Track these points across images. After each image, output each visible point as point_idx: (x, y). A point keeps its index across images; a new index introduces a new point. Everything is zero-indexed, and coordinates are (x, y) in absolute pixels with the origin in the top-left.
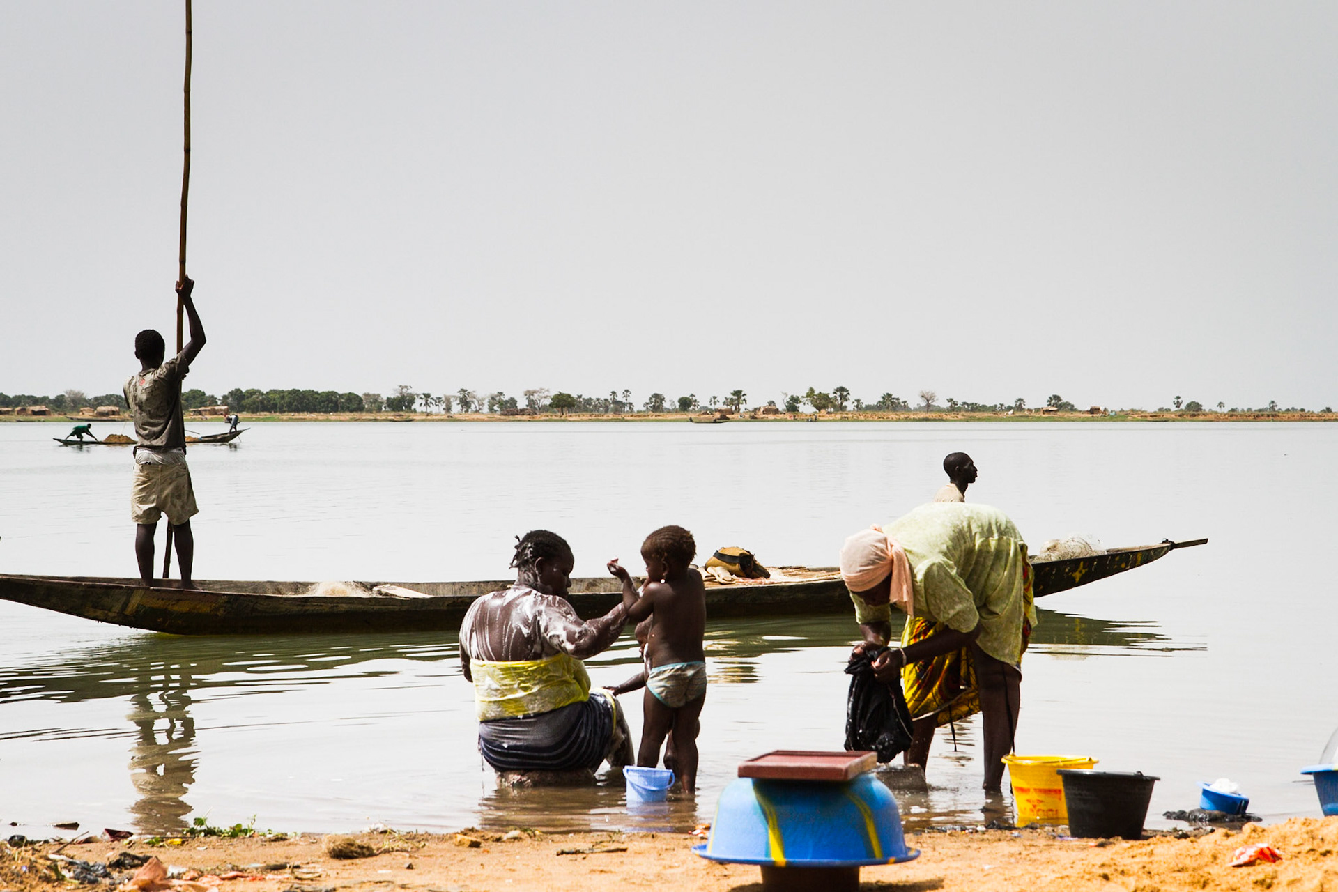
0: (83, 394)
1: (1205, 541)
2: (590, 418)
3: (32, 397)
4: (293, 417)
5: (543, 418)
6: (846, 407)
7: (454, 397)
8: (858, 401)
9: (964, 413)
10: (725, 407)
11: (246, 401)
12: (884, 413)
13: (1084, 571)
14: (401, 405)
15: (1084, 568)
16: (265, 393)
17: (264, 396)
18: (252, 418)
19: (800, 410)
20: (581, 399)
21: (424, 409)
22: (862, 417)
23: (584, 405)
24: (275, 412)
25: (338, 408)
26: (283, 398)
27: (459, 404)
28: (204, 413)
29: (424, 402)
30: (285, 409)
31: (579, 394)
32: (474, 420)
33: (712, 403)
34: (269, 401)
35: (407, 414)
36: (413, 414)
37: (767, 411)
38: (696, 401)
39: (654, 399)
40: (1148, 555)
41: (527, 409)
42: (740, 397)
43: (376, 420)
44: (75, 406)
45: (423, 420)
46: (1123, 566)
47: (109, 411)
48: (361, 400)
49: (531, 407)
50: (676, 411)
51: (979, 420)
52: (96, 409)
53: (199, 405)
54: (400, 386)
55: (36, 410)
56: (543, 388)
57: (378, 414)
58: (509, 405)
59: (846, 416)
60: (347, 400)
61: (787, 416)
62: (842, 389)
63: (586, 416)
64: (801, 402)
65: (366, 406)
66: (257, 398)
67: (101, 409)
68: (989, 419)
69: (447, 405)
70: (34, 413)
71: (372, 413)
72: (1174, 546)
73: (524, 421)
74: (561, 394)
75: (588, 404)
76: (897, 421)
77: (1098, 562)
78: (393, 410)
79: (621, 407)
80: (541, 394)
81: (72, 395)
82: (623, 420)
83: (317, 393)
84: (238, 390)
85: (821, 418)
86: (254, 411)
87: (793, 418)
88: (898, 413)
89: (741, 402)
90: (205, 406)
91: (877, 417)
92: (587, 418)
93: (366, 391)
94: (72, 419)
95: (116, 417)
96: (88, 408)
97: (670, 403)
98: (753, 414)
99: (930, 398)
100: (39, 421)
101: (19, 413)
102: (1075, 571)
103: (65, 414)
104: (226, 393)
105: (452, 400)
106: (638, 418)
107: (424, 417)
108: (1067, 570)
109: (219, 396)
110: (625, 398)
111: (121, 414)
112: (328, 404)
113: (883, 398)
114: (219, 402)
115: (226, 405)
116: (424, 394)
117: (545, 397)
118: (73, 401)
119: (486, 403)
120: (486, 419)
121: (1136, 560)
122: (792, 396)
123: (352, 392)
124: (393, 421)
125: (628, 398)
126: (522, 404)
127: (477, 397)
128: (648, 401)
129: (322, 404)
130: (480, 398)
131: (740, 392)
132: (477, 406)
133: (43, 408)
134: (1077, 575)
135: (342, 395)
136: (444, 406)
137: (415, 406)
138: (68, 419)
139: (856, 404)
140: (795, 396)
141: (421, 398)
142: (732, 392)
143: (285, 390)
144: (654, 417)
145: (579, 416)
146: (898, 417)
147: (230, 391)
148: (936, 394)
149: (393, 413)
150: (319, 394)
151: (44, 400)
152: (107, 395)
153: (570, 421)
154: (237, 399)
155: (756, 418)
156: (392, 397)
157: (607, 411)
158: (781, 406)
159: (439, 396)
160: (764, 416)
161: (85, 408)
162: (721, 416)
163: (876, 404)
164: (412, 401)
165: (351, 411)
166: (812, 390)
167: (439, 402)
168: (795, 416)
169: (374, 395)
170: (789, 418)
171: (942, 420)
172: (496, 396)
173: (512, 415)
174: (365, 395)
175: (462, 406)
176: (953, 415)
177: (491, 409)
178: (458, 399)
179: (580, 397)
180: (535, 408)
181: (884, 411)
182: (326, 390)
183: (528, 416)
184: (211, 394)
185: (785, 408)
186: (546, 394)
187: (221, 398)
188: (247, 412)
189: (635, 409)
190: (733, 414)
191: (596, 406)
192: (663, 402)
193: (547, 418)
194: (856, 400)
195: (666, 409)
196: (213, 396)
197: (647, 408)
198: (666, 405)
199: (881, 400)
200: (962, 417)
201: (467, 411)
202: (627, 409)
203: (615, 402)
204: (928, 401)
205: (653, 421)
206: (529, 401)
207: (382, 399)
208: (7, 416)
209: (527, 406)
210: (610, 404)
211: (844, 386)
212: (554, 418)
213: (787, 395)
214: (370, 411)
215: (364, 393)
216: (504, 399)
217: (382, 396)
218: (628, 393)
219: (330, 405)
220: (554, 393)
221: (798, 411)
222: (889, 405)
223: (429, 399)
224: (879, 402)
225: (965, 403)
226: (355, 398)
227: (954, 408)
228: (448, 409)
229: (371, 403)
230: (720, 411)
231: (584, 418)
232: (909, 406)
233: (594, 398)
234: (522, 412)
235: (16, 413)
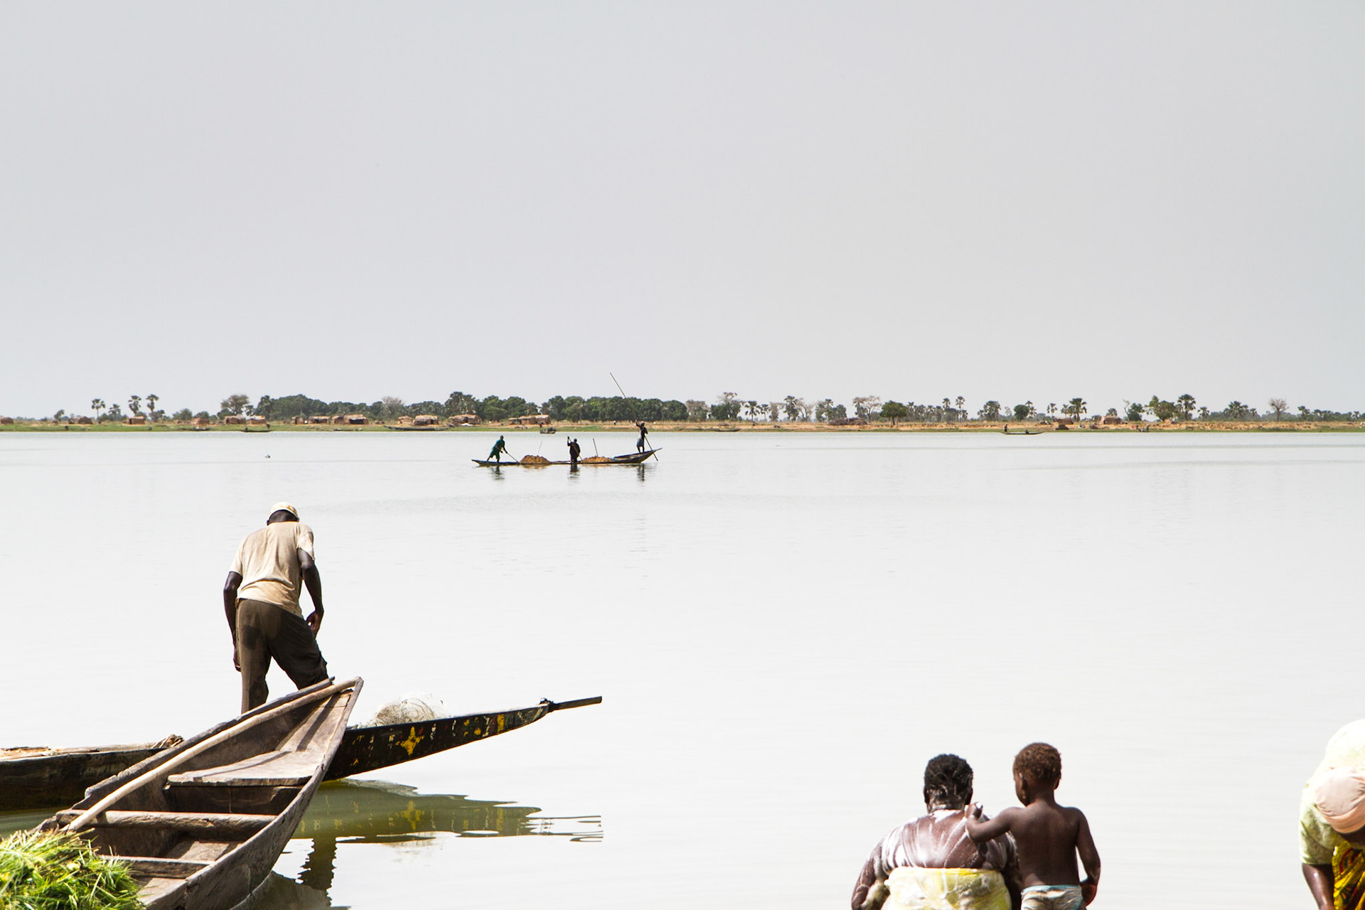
0: (400, 401)
1: (598, 700)
2: (923, 428)
3: (350, 404)
4: (616, 426)
5: (873, 428)
6: (1191, 415)
7: (780, 404)
8: (1204, 409)
9: (1317, 423)
10: (1063, 416)
11: (568, 409)
12: (1232, 423)
13: (418, 740)
14: (726, 414)
15: (417, 735)
16: (586, 400)
17: (585, 404)
18: (573, 427)
19: (1143, 419)
20: (913, 407)
21: (750, 417)
22: (1208, 428)
23: (915, 413)
24: (596, 421)
25: (661, 416)
26: (605, 405)
27: (785, 412)
28: (523, 422)
29: (749, 410)
30: (606, 417)
31: (911, 402)
32: (801, 430)
33: (1050, 410)
34: (590, 409)
35: (733, 423)
36: (738, 423)
37: (1108, 421)
38: (1032, 409)
39: (988, 407)
40: (515, 720)
41: (856, 419)
42: (1080, 406)
43: (700, 430)
44: (393, 413)
45: (749, 430)
46: (478, 732)
47: (427, 420)
48: (685, 408)
49: (860, 416)
50: (1012, 420)
51: (1333, 430)
52: (414, 418)
53: (519, 413)
54: (725, 393)
55: (354, 419)
56: (873, 395)
57: (703, 423)
58: (837, 412)
59: (1191, 426)
60: (670, 408)
61: (1129, 426)
62: (1187, 397)
63: (918, 426)
64: (1143, 411)
65: (690, 414)
66: (578, 405)
67: (420, 418)
68: (1343, 430)
69: (773, 413)
70: (352, 422)
71: (696, 421)
72: (552, 707)
73: (854, 431)
74: (892, 403)
75: (919, 411)
76: (1245, 431)
77: (437, 727)
78: (718, 418)
79: (954, 415)
80: (871, 402)
81: (390, 403)
82: (957, 430)
83: (639, 400)
84: (559, 398)
85: (1165, 429)
86: (575, 419)
87: (1135, 428)
88: (1247, 423)
89: (1081, 410)
90: (524, 415)
91: (1224, 427)
92: (919, 428)
93: (690, 398)
94: (390, 428)
95: (435, 426)
96: (407, 417)
97: (1005, 410)
98: (1093, 423)
99: (1281, 406)
100: (357, 430)
101: (336, 421)
102: (405, 739)
103: (383, 423)
104: (547, 401)
105: (778, 408)
106: (972, 428)
107: (750, 427)
108: (391, 739)
109: (539, 404)
110: (958, 406)
111: (439, 422)
112: (650, 413)
113: (1231, 406)
114: (539, 410)
115: (547, 414)
116: (749, 402)
117: (875, 405)
118: (390, 408)
119: (814, 410)
120: (815, 429)
121: (496, 725)
122: (1134, 404)
123: (676, 399)
124: (719, 431)
125: (962, 406)
126: (851, 413)
127: (804, 405)
128: (982, 409)
129: (645, 412)
130: (808, 406)
131: (1080, 400)
132: (805, 414)
133: (361, 417)
134: (409, 746)
135: (666, 402)
136: (770, 413)
137: (741, 414)
138: (385, 429)
139: (1202, 412)
140: (1137, 404)
141: (747, 406)
142: (1071, 400)
143: (607, 397)
144: (989, 427)
145: (911, 426)
146: (1246, 427)
147: (551, 398)
148: (1287, 402)
149: (718, 423)
150: (642, 402)
151: (361, 408)
152: (425, 402)
153: (901, 431)
154: (557, 407)
155: (1097, 428)
156: (717, 404)
157: (939, 420)
158: (1122, 414)
159: (766, 404)
160: (1105, 426)
161: (403, 417)
162: (1060, 426)
163: (1222, 411)
164: (737, 409)
165: (675, 420)
166: (1155, 399)
167: (765, 410)
168: (1137, 427)
169: (698, 402)
170: (1131, 429)
171: (1294, 430)
172: (824, 404)
173: (841, 424)
174: (689, 402)
175: (789, 414)
176: (1305, 425)
177: (819, 417)
178: (785, 406)
179: (912, 404)
180: (864, 415)
181: (1232, 420)
182: (649, 397)
183: (858, 426)
184: (531, 402)
185: (1127, 416)
186: (877, 401)
187: (541, 406)
188: (568, 420)
189: (969, 417)
190: (1072, 424)
191: (928, 413)
192: (999, 410)
193: (878, 428)
194: (1202, 408)
195: (1001, 416)
196: (533, 404)
197: (982, 416)
198: (1002, 412)
199: (1229, 408)
200: (1315, 428)
201: (794, 419)
202: (960, 416)
203: (948, 410)
204: (1278, 409)
205: (988, 431)
206: (858, 409)
207: (706, 406)
208: (325, 425)
209: (856, 414)
210: (943, 412)
211: (1189, 394)
212: (885, 427)
213: (1129, 403)
214: (694, 420)
215: (687, 400)
216: (833, 407)
217: (706, 403)
218: (962, 401)
219: (653, 413)
220: (884, 401)
221: (1140, 420)
222: (1237, 415)
223: (755, 407)
224: (1227, 409)
225: (1317, 411)
226: (678, 407)
227: (1306, 416)
228: (774, 417)
229: (695, 411)
230: (1059, 421)
231: (916, 428)
232: (1258, 413)
233: (926, 405)
234: (852, 421)
235: (333, 422)
